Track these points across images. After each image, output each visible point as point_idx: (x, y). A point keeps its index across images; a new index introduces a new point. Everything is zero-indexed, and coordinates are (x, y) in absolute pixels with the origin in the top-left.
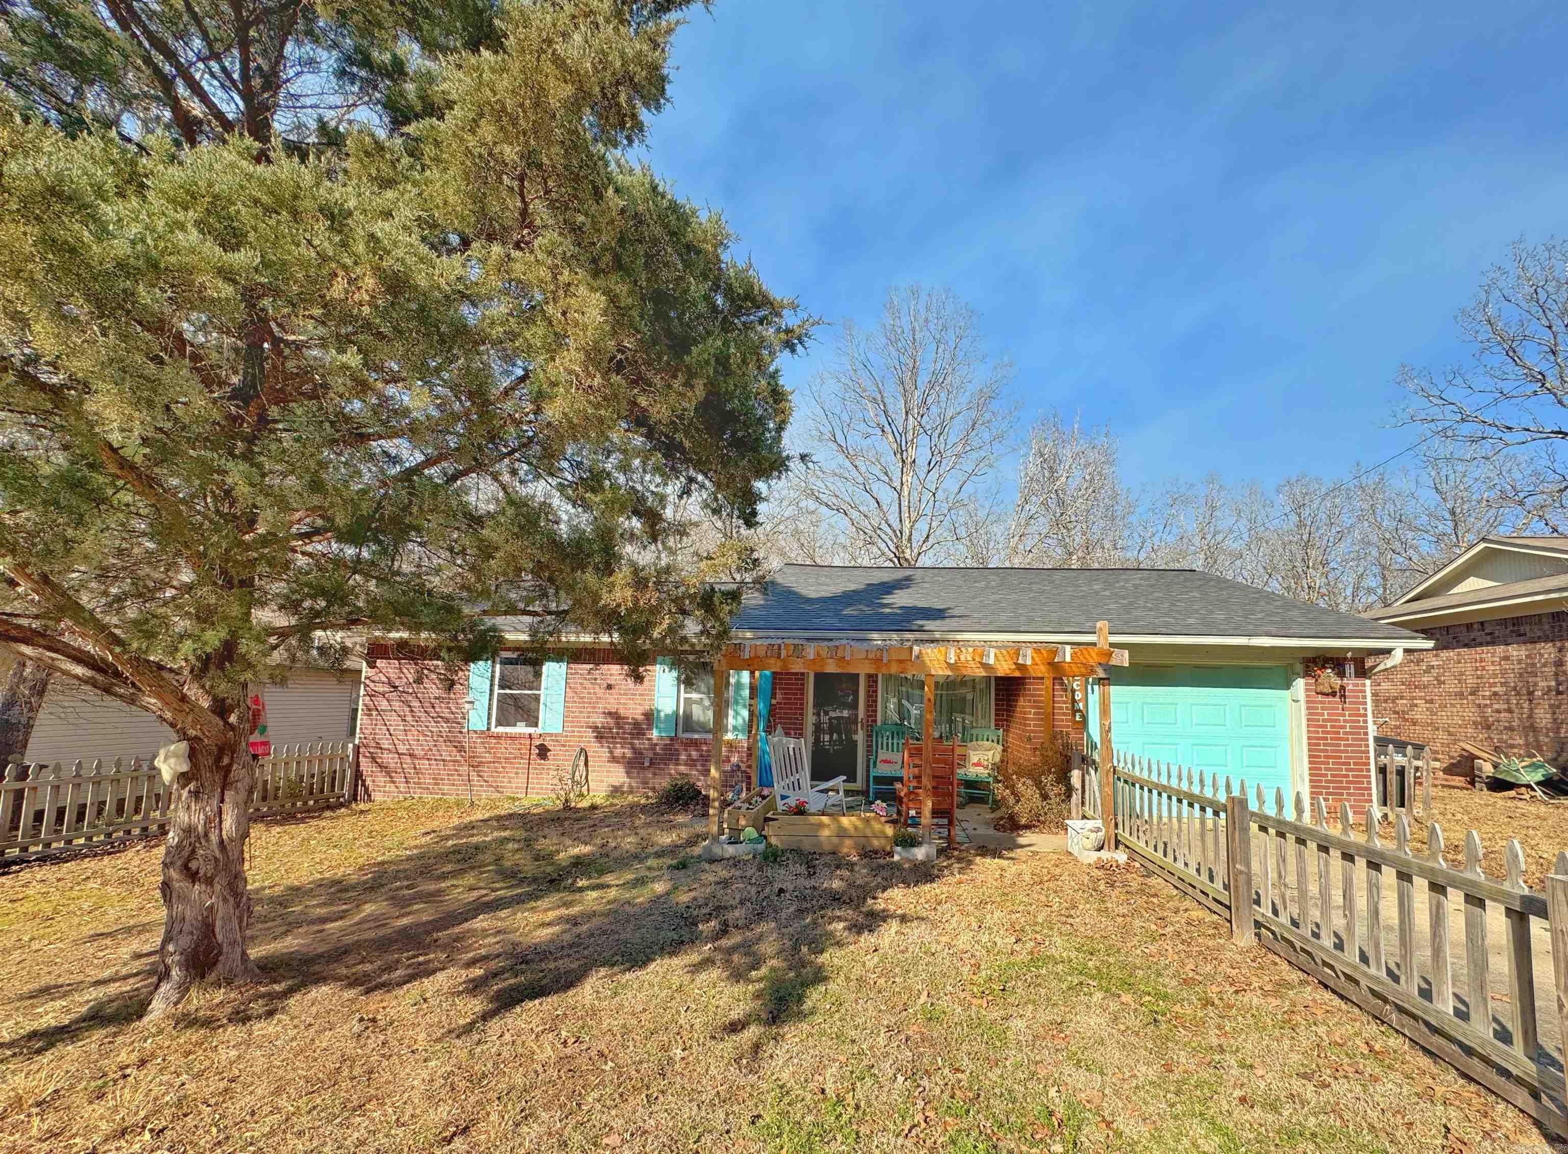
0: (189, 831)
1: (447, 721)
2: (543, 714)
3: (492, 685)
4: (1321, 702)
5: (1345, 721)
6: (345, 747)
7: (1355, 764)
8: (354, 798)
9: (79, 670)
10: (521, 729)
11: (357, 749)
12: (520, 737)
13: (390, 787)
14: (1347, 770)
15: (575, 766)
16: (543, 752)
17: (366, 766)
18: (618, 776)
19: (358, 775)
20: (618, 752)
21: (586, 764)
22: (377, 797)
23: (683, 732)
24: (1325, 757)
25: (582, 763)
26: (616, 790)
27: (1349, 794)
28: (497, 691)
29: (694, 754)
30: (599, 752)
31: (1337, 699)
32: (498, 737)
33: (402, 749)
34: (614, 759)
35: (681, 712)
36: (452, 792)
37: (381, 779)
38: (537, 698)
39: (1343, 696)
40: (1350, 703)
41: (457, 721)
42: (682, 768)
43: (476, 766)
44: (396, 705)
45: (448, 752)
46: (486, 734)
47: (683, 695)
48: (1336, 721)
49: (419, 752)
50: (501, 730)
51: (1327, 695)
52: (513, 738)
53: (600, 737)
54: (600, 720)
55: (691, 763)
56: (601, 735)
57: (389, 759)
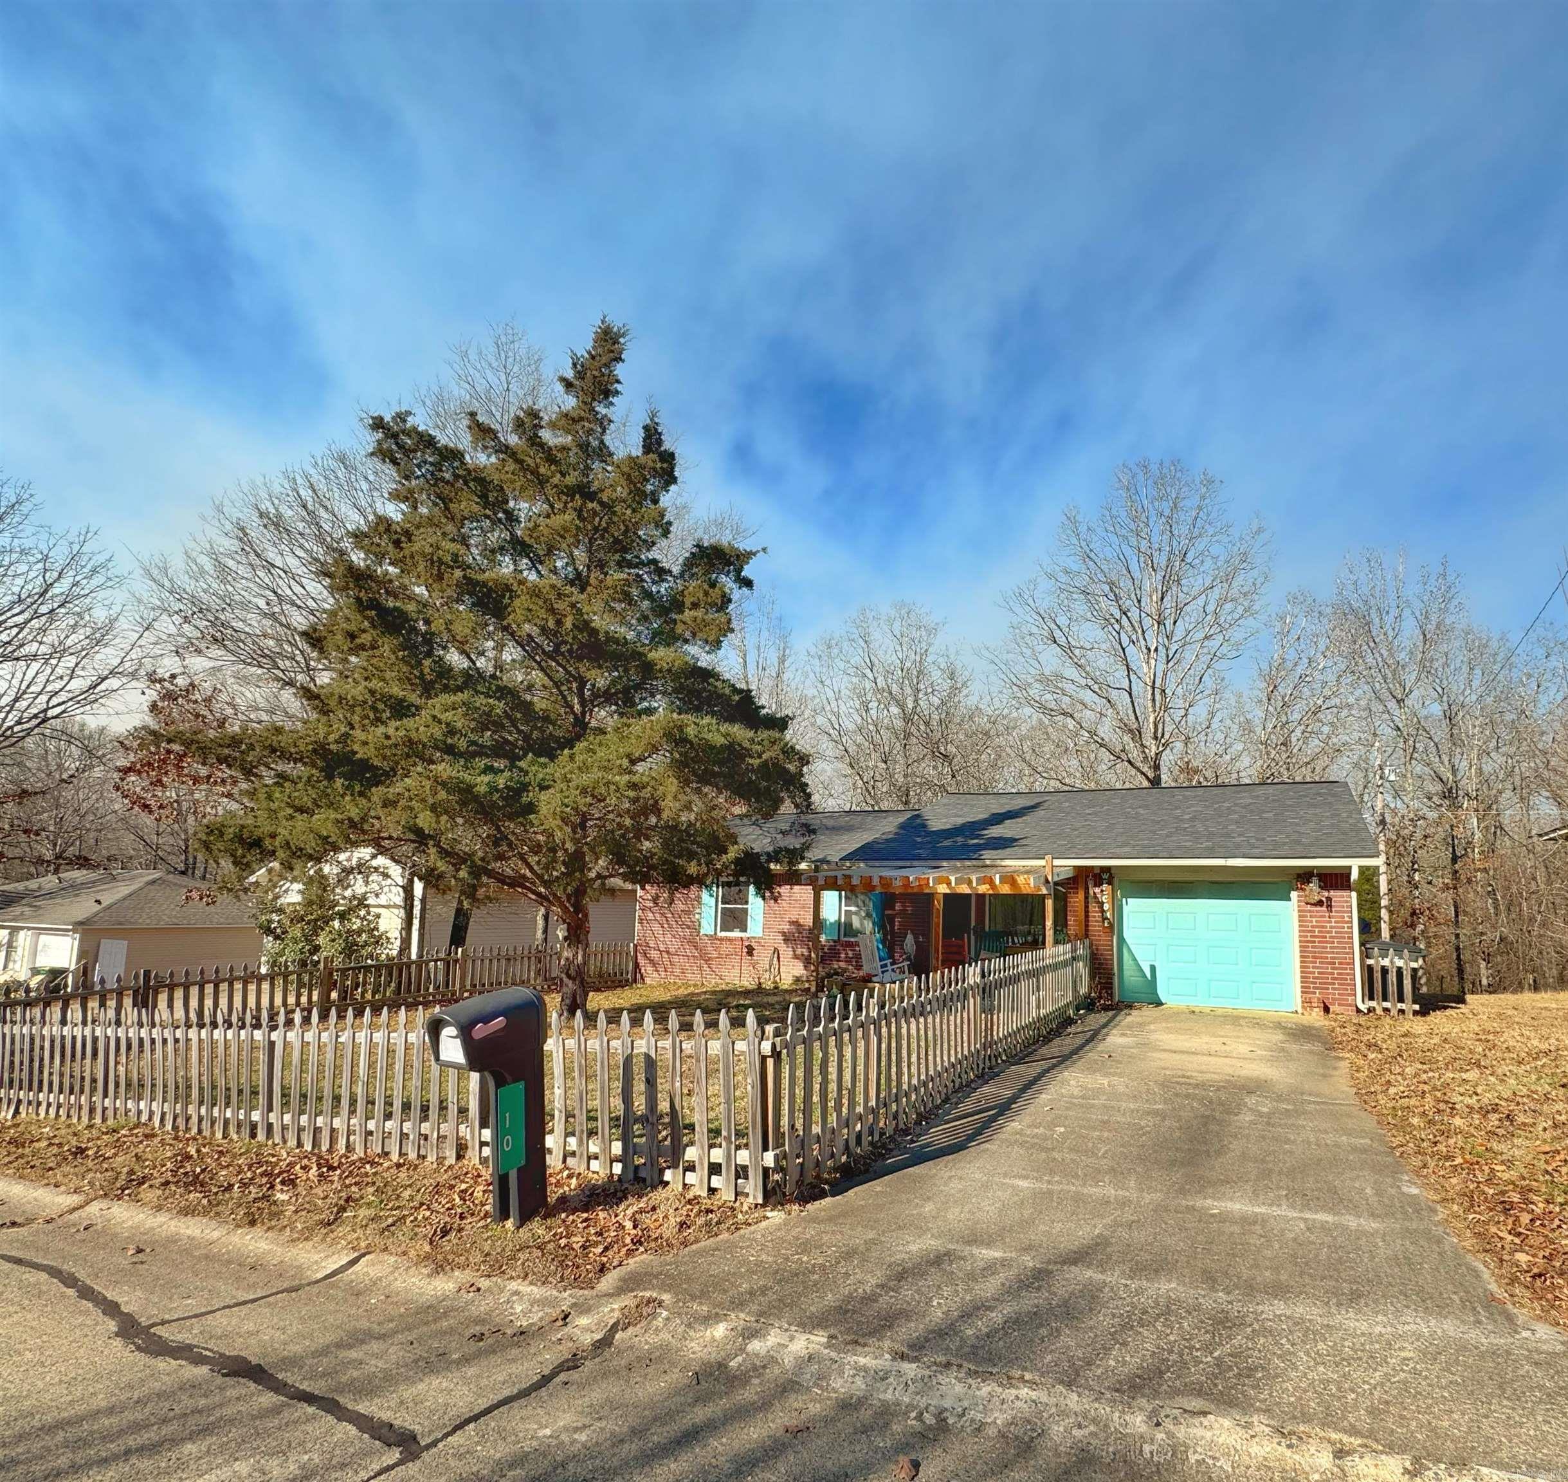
0: (567, 959)
1: (688, 927)
2: (750, 923)
3: (717, 901)
4: (1310, 911)
5: (1331, 927)
6: (628, 945)
7: (1340, 963)
8: (635, 981)
9: (533, 897)
10: (737, 934)
11: (635, 946)
12: (735, 939)
13: (655, 975)
14: (1332, 968)
15: (772, 960)
16: (750, 951)
17: (641, 960)
18: (799, 969)
19: (637, 965)
20: (799, 951)
21: (779, 958)
22: (648, 981)
23: (845, 936)
24: (1313, 957)
25: (775, 959)
26: (798, 980)
27: (1334, 989)
28: (720, 906)
29: (850, 954)
30: (786, 952)
31: (1324, 908)
32: (721, 939)
33: (662, 947)
34: (796, 957)
35: (843, 920)
36: (693, 978)
37: (650, 969)
38: (746, 911)
39: (1330, 906)
40: (1336, 912)
41: (695, 928)
42: (842, 965)
43: (708, 961)
44: (658, 916)
45: (690, 951)
46: (714, 937)
47: (844, 908)
48: (1323, 927)
49: (672, 950)
50: (724, 934)
51: (1315, 905)
52: (730, 940)
53: (786, 940)
54: (786, 927)
55: (848, 960)
56: (787, 938)
57: (654, 954)
